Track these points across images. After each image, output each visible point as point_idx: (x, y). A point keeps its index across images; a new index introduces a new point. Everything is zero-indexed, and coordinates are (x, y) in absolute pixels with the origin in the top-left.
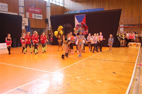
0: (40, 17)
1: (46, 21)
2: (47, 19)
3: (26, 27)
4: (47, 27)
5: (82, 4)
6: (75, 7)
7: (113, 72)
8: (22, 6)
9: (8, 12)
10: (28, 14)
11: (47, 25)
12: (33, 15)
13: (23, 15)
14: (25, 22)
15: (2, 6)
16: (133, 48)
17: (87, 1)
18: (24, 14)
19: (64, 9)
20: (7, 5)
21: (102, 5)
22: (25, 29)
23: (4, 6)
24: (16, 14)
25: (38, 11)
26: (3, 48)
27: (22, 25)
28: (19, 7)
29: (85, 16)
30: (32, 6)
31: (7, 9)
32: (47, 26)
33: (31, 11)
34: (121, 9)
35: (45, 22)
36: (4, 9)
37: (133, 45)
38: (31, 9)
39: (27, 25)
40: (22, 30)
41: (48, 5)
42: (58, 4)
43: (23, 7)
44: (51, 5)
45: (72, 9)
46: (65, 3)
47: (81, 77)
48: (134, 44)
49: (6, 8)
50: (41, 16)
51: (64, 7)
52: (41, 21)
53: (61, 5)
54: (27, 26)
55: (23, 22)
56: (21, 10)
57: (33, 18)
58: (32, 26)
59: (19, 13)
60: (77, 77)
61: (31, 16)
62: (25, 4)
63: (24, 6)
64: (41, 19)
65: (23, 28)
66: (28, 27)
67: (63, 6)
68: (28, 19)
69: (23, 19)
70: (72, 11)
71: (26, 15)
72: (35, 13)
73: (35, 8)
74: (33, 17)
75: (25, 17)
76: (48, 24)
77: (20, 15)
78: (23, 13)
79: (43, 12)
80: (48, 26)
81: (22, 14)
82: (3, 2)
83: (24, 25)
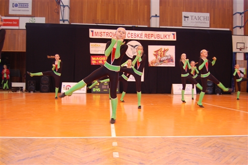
8: (238, 13)
9: (210, 27)
13: (241, 32)
15: (199, 18)
18: (243, 29)
20: (208, 15)
22: (245, 59)
23: (202, 18)
24: (228, 29)
28: (234, 16)
31: (209, 21)
36: (201, 23)
43: (241, 14)
49: (205, 21)
56: (238, 20)
59: (232, 28)
63: (242, 11)
65: (240, 57)
78: (241, 27)
81: (238, 28)
82: (201, 11)
83: (243, 51)
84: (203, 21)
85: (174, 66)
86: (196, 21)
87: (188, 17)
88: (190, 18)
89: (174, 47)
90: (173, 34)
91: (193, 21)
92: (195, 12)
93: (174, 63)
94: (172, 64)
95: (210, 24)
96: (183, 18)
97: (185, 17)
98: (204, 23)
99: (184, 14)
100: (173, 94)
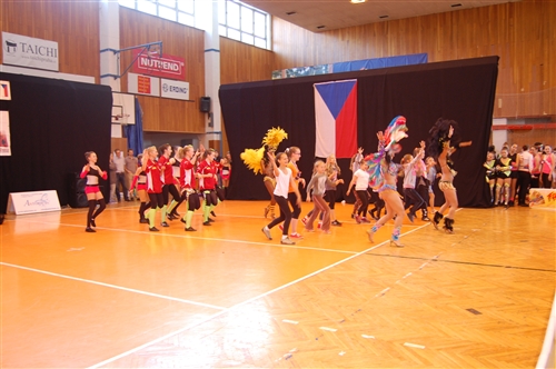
0: (179, 90)
1: (204, 105)
2: (208, 98)
3: (127, 129)
4: (208, 129)
5: (343, 39)
6: (315, 50)
7: (469, 310)
8: (111, 50)
9: (60, 71)
10: (133, 79)
11: (208, 121)
12: (154, 81)
13: (115, 85)
14: (124, 110)
15: (38, 50)
16: (548, 212)
17: (360, 26)
18: (119, 80)
19: (271, 59)
20: (55, 45)
21: (420, 41)
22: (124, 136)
23: (43, 51)
24: (91, 80)
25: (173, 67)
26: (39, 209)
27: (110, 123)
28: (102, 54)
29: (355, 86)
30: (149, 48)
31: (57, 59)
32: (207, 125)
33: (148, 67)
34: (498, 58)
35: (198, 110)
36: (42, 60)
37: (546, 198)
38: (145, 62)
39: (131, 121)
40: (112, 141)
41: (213, 42)
42: (248, 40)
43: (115, 52)
44: (222, 45)
45: (305, 58)
46: (276, 38)
47: (340, 326)
48: (549, 196)
49: (50, 57)
50: (186, 85)
51: (271, 52)
52: (184, 106)
53: (261, 44)
54: (129, 126)
55: (115, 112)
56: (110, 64)
57: (152, 94)
58: (152, 125)
59: (99, 77)
60: (322, 328)
61: (144, 86)
62: (122, 43)
63: (118, 49)
64: (186, 97)
65: (116, 132)
66: (133, 128)
67: (269, 48)
68: (136, 101)
69: (117, 99)
70: (305, 65)
71: (127, 83)
72: (162, 74)
73: (161, 56)
74: (155, 92)
75: (124, 91)
76: (211, 115)
77: (104, 82)
78: (115, 77)
79: (191, 70)
80: (211, 125)
81: (112, 78)
82: (40, 36)
83: (120, 121)
84: (45, 57)
85: (9, 154)
86: (33, 55)
87: (15, 45)
88: (19, 46)
89: (7, 113)
90: (4, 86)
91: (26, 55)
92: (30, 35)
93: (9, 148)
94: (4, 151)
95: (60, 65)
96: (5, 46)
97: (9, 44)
98: (48, 60)
99: (7, 36)
100: (14, 214)
